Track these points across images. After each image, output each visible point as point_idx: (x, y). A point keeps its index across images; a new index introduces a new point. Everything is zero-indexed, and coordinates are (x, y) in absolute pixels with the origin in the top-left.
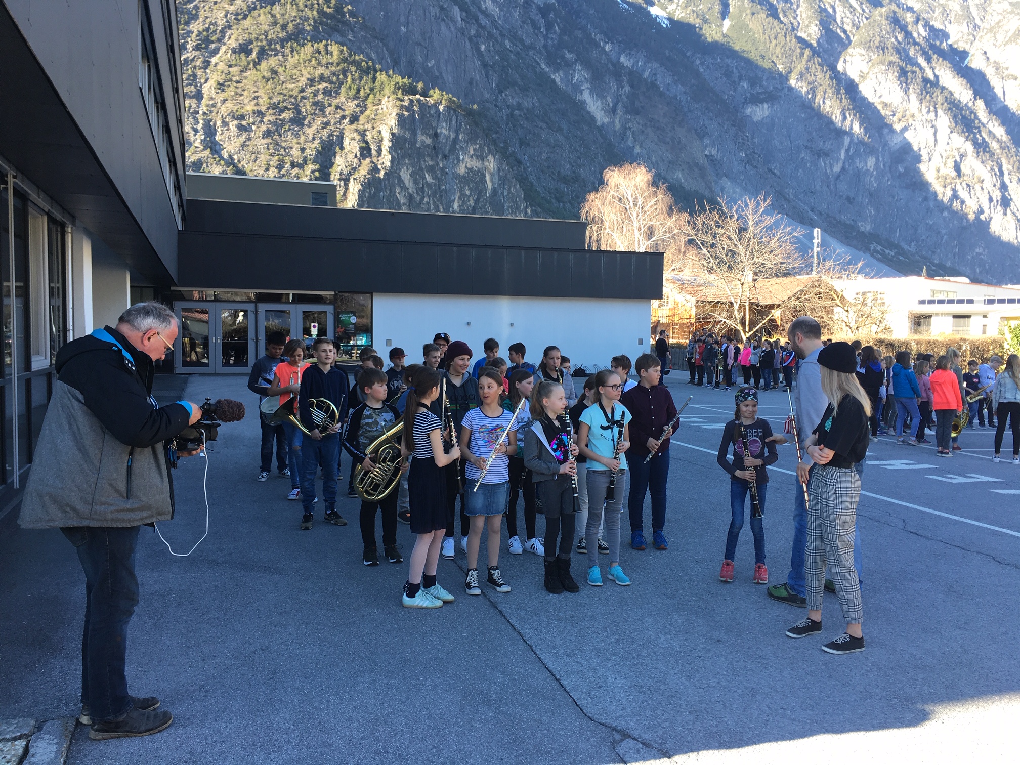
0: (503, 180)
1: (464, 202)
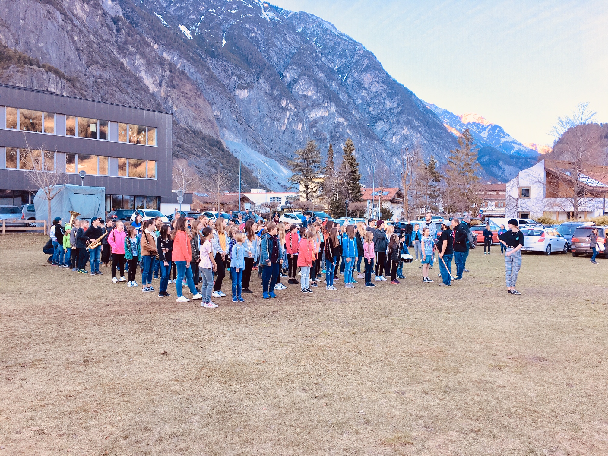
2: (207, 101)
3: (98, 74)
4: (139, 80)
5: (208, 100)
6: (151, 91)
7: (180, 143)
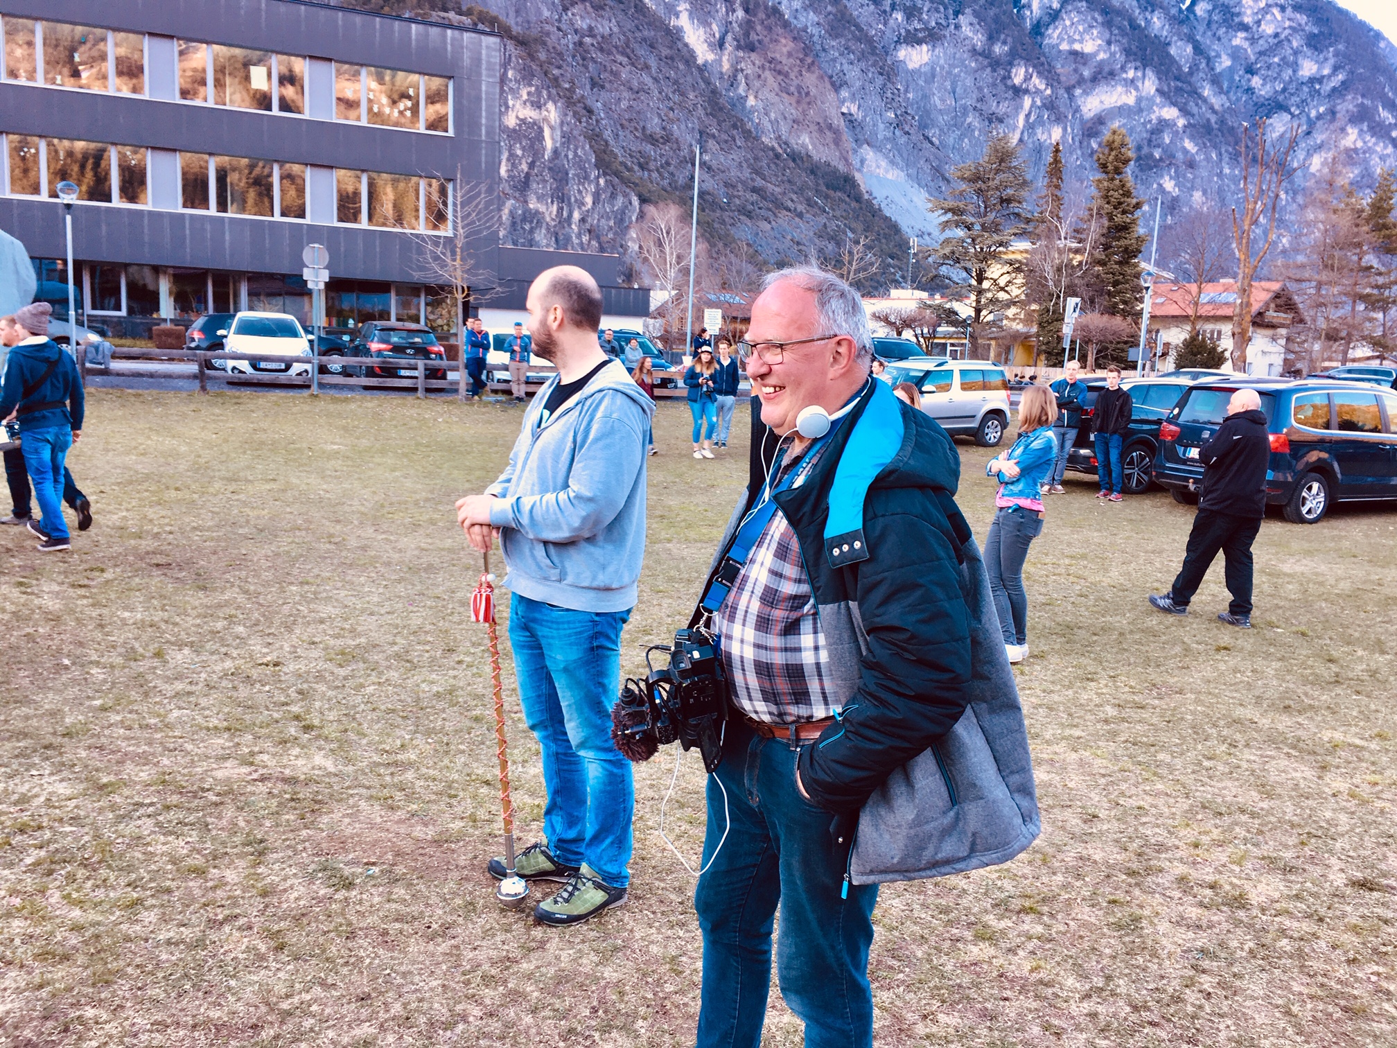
0: (567, 138)
1: (513, 165)
2: (826, 79)
3: (585, 27)
4: (674, 36)
5: (831, 77)
6: (700, 61)
7: (759, 182)
